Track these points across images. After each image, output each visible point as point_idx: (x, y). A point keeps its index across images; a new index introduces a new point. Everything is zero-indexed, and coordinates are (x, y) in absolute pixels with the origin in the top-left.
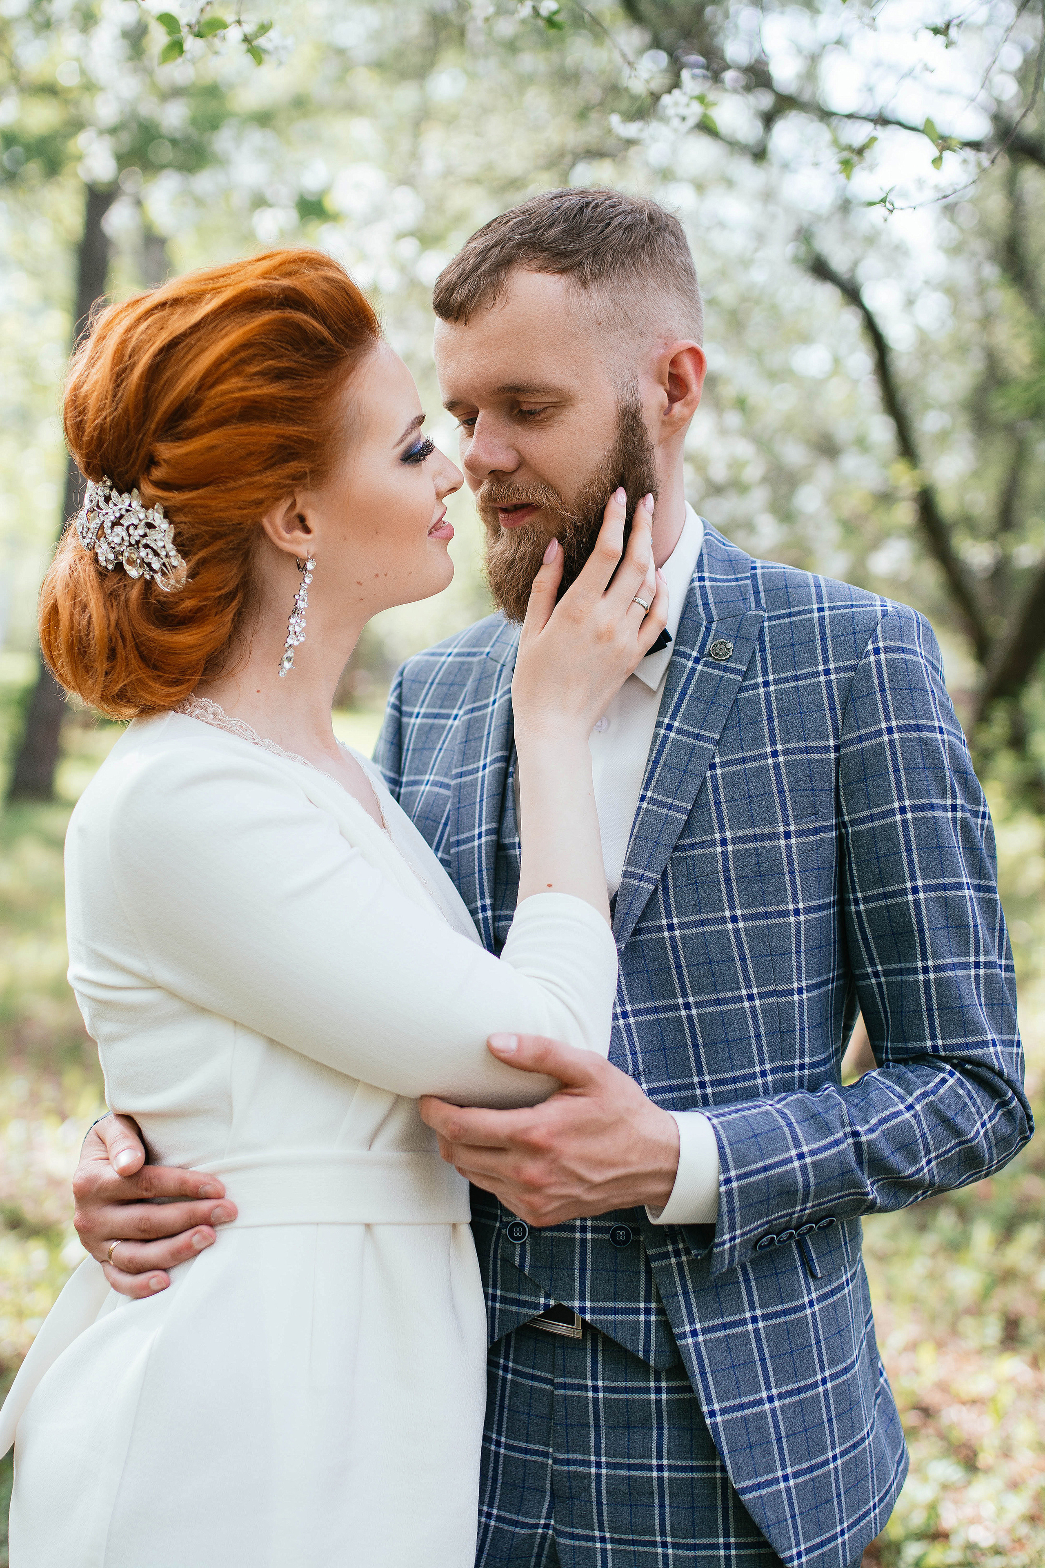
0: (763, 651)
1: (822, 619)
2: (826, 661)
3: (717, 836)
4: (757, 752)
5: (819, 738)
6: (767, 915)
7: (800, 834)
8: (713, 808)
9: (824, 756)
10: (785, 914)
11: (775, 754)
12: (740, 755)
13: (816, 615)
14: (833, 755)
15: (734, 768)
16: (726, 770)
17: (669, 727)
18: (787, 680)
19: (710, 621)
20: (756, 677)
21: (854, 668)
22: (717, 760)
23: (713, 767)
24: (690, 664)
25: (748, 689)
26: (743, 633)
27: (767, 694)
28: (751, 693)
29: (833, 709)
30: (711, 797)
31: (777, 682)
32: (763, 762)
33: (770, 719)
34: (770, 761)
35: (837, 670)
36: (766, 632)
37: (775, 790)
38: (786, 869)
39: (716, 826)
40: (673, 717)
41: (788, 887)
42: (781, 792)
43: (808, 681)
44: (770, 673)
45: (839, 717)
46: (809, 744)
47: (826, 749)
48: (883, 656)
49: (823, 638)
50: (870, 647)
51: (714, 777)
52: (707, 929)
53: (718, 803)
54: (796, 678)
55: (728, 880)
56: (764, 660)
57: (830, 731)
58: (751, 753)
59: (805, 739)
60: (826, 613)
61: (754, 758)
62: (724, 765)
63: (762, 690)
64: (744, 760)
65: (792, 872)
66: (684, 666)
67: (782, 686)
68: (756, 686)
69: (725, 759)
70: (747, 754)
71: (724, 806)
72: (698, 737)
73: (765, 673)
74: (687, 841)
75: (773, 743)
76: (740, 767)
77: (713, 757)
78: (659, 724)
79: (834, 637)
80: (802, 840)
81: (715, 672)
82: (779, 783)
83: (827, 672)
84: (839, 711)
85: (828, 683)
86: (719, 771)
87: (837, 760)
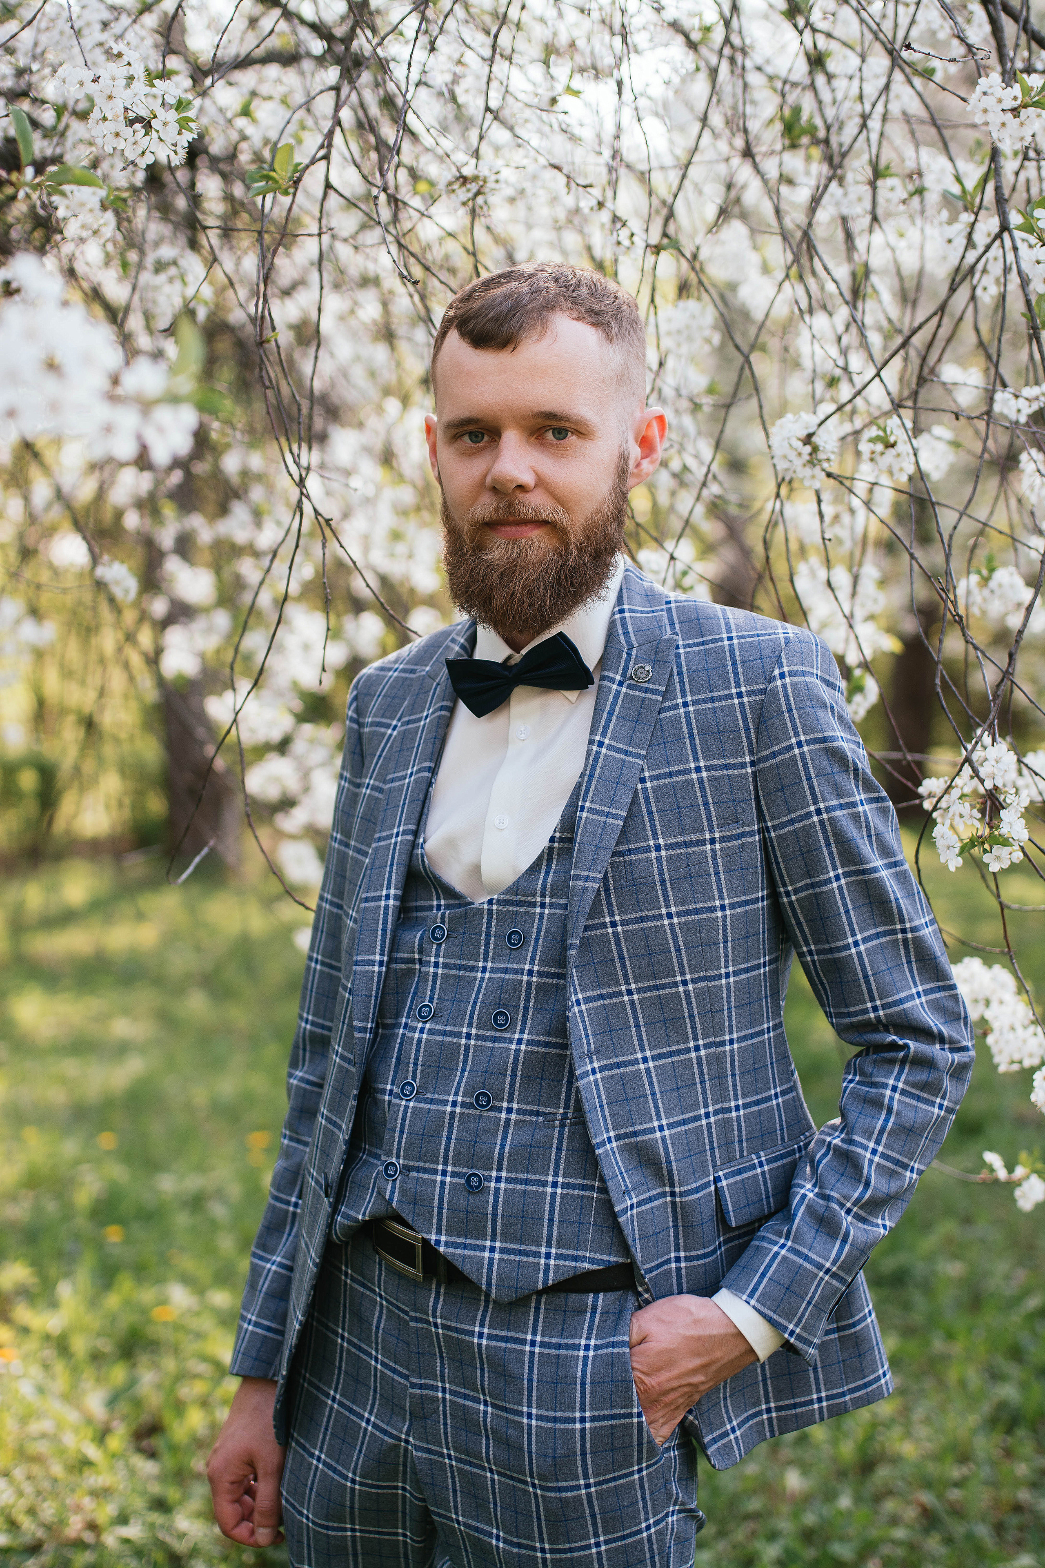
0: (680, 674)
1: (731, 646)
2: (738, 685)
3: (651, 843)
4: (681, 767)
5: (736, 756)
6: (697, 911)
7: (723, 840)
8: (646, 818)
9: (742, 771)
10: (713, 909)
11: (698, 770)
12: (666, 770)
13: (726, 643)
14: (749, 770)
15: (662, 782)
16: (656, 783)
17: (601, 744)
18: (704, 701)
19: (631, 648)
20: (676, 698)
21: (764, 691)
22: (647, 774)
23: (643, 780)
24: (615, 687)
25: (669, 709)
26: (660, 657)
27: (687, 714)
28: (672, 713)
29: (747, 729)
30: (644, 807)
31: (695, 703)
32: (688, 777)
33: (692, 737)
34: (694, 776)
35: (750, 693)
36: (683, 657)
37: (700, 801)
38: (712, 870)
39: (649, 833)
40: (604, 735)
41: (715, 886)
42: (706, 804)
43: (724, 703)
44: (688, 694)
45: (753, 736)
46: (728, 761)
47: (743, 765)
48: (788, 680)
49: (734, 664)
50: (777, 672)
51: (645, 790)
52: (646, 925)
53: (650, 813)
54: (712, 700)
55: (663, 882)
56: (682, 682)
57: (746, 749)
58: (677, 768)
59: (724, 757)
60: (735, 641)
61: (680, 773)
62: (653, 778)
63: (682, 710)
64: (670, 775)
65: (717, 873)
66: (610, 689)
67: (700, 707)
68: (676, 707)
69: (654, 773)
70: (673, 769)
71: (656, 815)
72: (627, 753)
73: (684, 695)
74: (623, 848)
75: (696, 760)
76: (667, 781)
77: (642, 771)
78: (591, 742)
79: (744, 663)
80: (725, 845)
81: (638, 693)
82: (704, 796)
83: (740, 695)
84: (752, 731)
85: (742, 705)
86: (649, 784)
87: (754, 774)
